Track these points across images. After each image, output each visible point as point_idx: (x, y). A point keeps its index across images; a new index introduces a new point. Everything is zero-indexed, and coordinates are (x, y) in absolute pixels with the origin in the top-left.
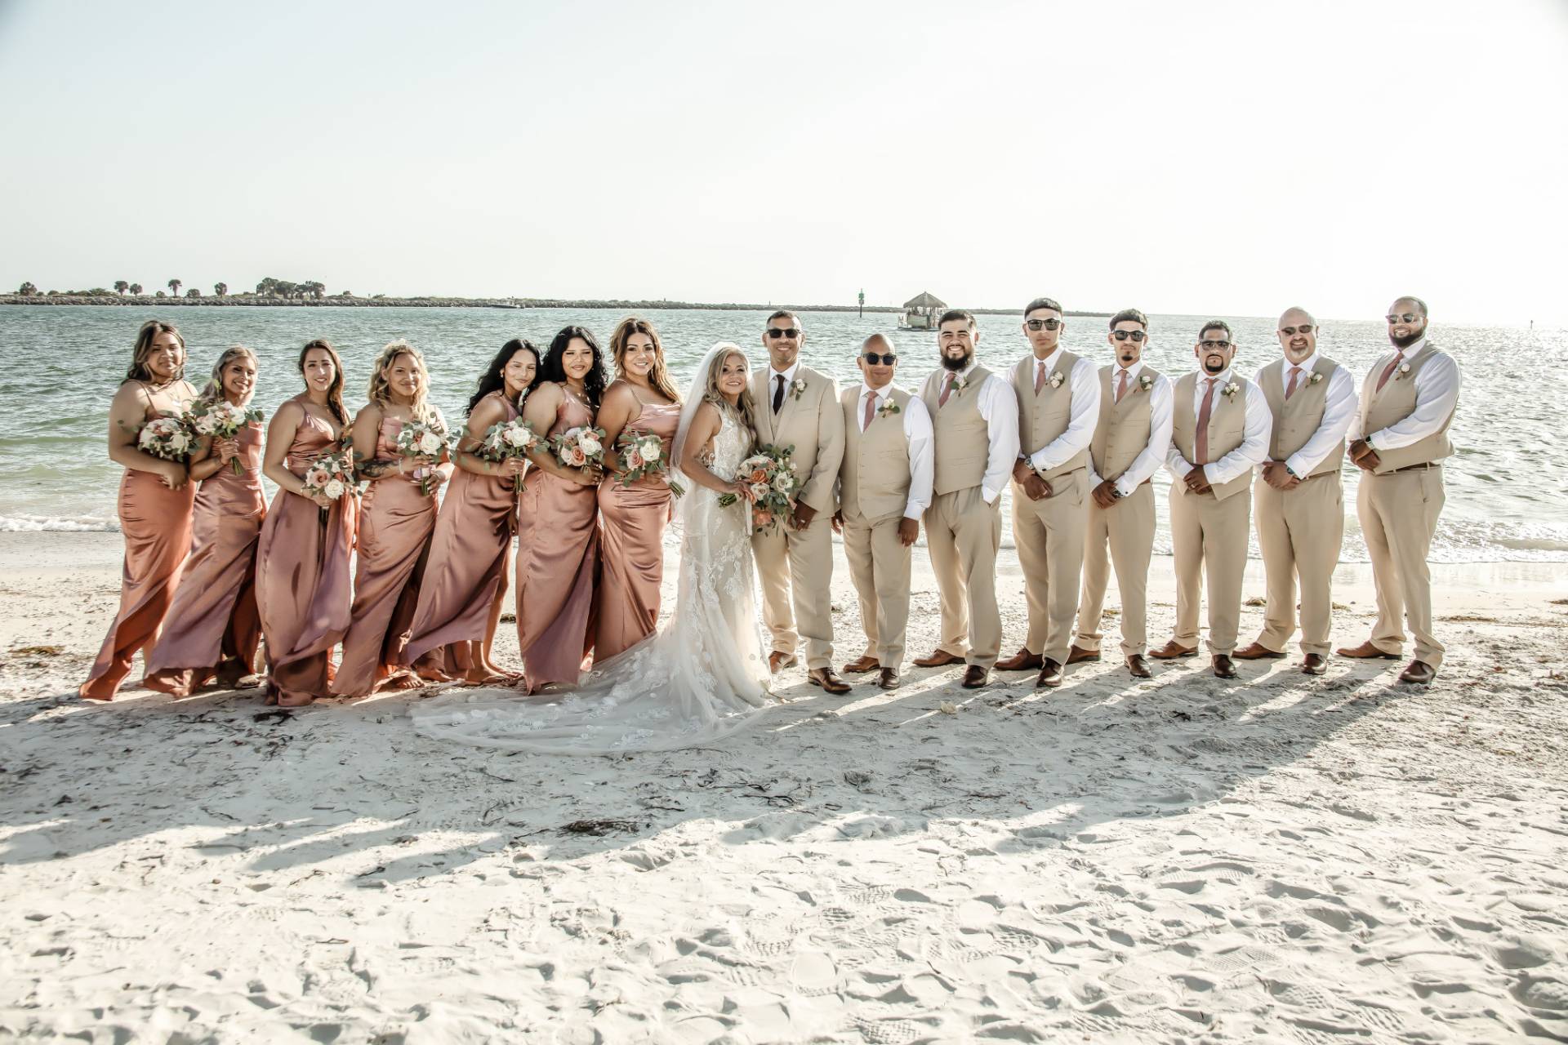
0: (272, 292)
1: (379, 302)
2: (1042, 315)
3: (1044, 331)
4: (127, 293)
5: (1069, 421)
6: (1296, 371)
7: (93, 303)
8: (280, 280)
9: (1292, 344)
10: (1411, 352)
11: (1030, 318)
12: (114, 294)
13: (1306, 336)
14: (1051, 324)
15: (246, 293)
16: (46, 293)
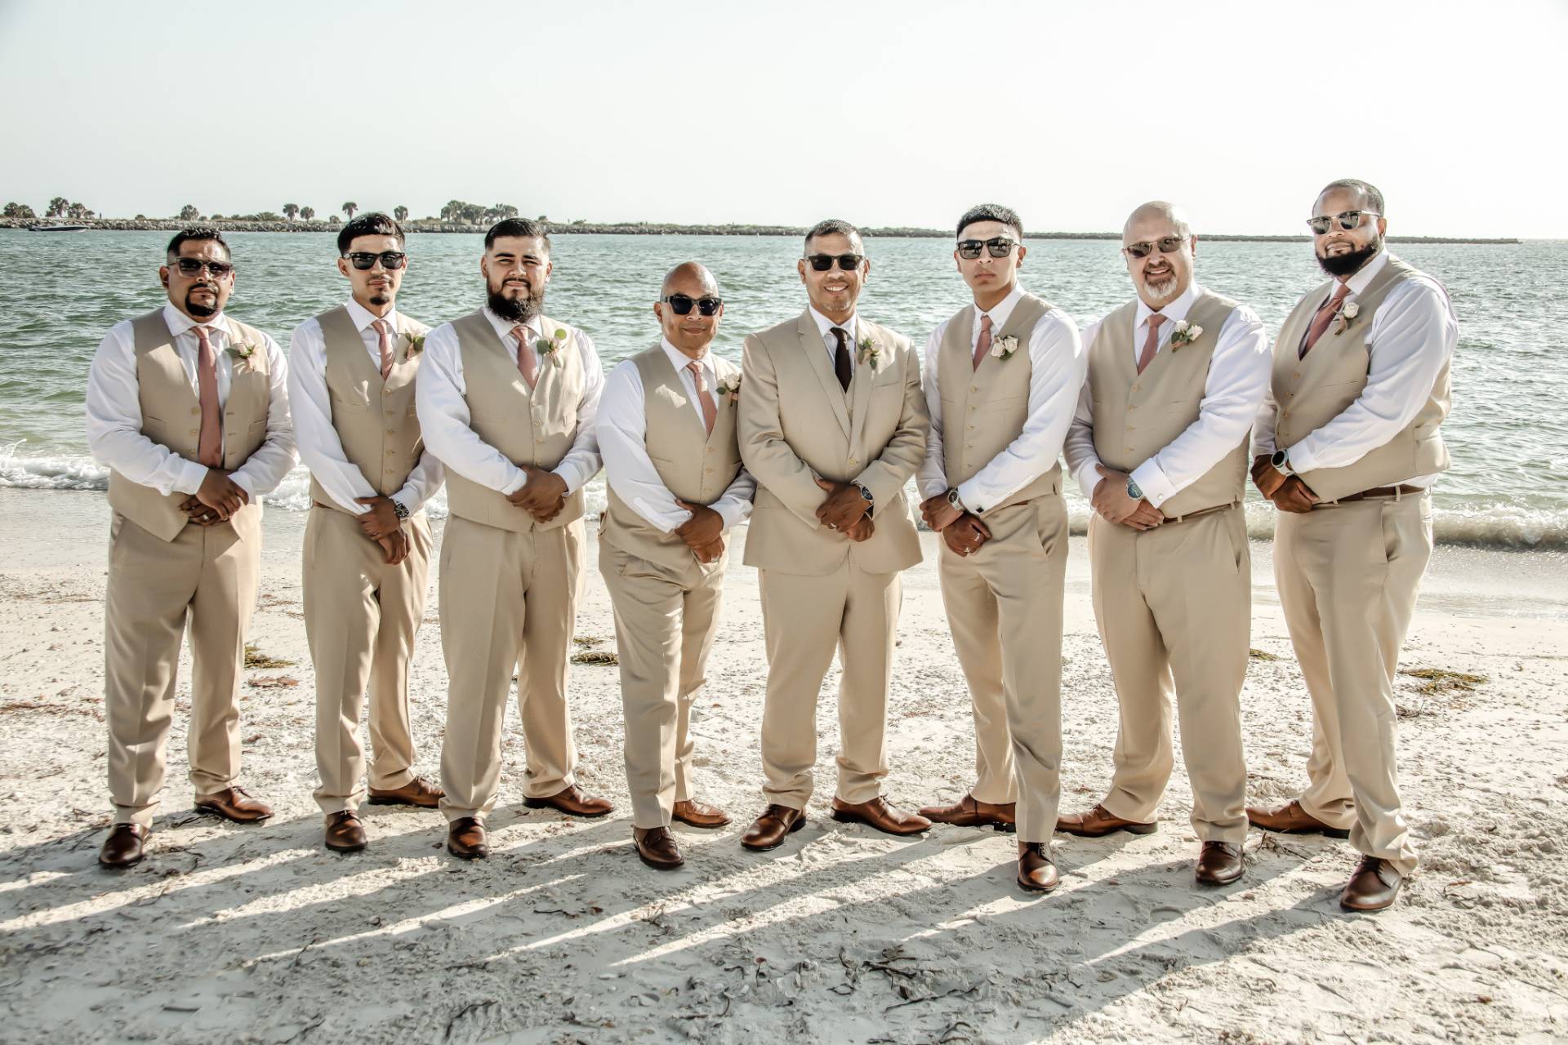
0: (459, 216)
1: (580, 229)
2: (981, 232)
3: (985, 257)
4: (297, 217)
5: (1024, 416)
6: (1156, 321)
7: (260, 230)
8: (468, 203)
9: (1146, 273)
10: (1359, 283)
11: (963, 237)
12: (283, 219)
13: (1170, 258)
14: (998, 246)
15: (429, 218)
16: (209, 218)
